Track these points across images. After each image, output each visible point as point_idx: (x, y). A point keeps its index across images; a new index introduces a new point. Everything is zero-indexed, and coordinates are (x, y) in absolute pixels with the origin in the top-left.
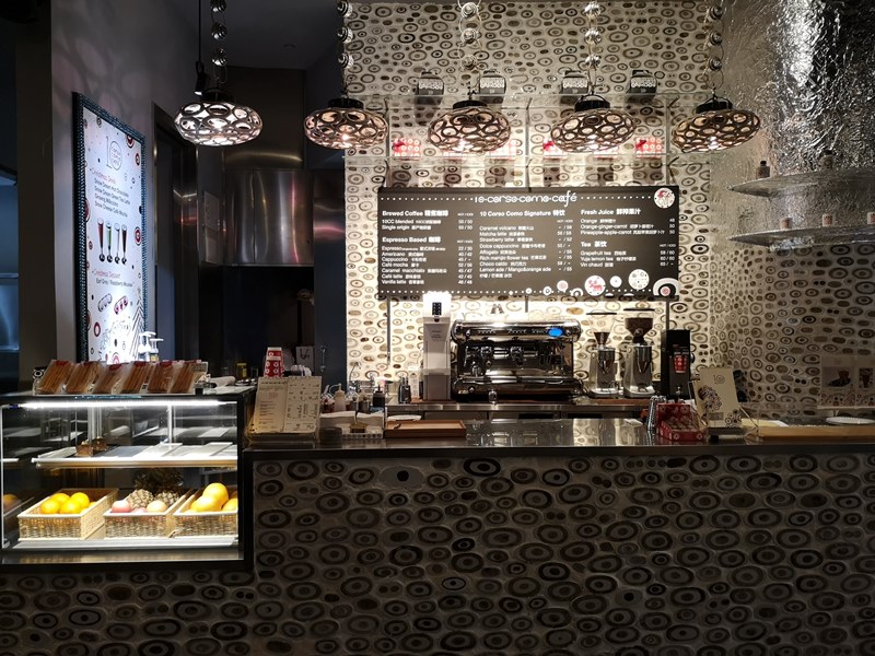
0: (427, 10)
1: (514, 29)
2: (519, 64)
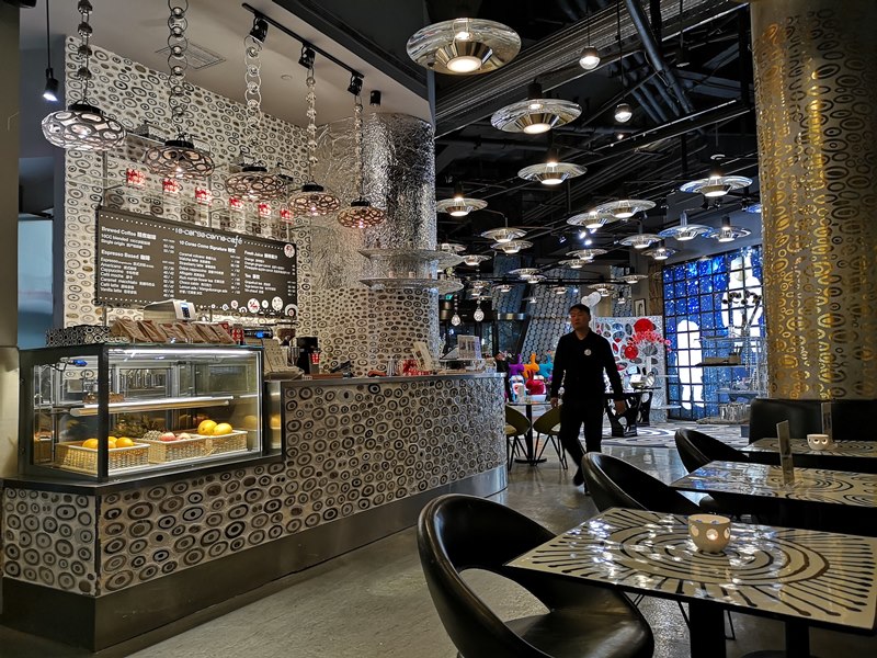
0: (137, 67)
1: (200, 108)
2: (203, 134)
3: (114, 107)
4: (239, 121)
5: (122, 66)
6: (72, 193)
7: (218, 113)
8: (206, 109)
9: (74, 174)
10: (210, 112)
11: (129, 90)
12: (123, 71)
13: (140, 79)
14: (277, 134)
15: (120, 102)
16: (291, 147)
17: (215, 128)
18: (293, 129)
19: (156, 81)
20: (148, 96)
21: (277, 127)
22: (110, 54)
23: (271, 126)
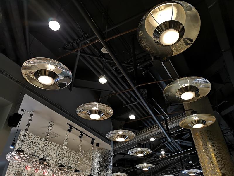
0: (37, 137)
1: (51, 147)
2: (50, 154)
3: (28, 148)
4: (60, 151)
5: (33, 137)
6: (8, 173)
7: (55, 149)
8: (52, 147)
9: (10, 167)
10: (53, 148)
11: (33, 143)
12: (33, 138)
13: (37, 140)
14: (70, 154)
15: (30, 146)
16: (73, 157)
17: (53, 153)
18: (74, 152)
19: (41, 140)
20: (38, 144)
21: (70, 152)
22: (31, 134)
23: (69, 152)
